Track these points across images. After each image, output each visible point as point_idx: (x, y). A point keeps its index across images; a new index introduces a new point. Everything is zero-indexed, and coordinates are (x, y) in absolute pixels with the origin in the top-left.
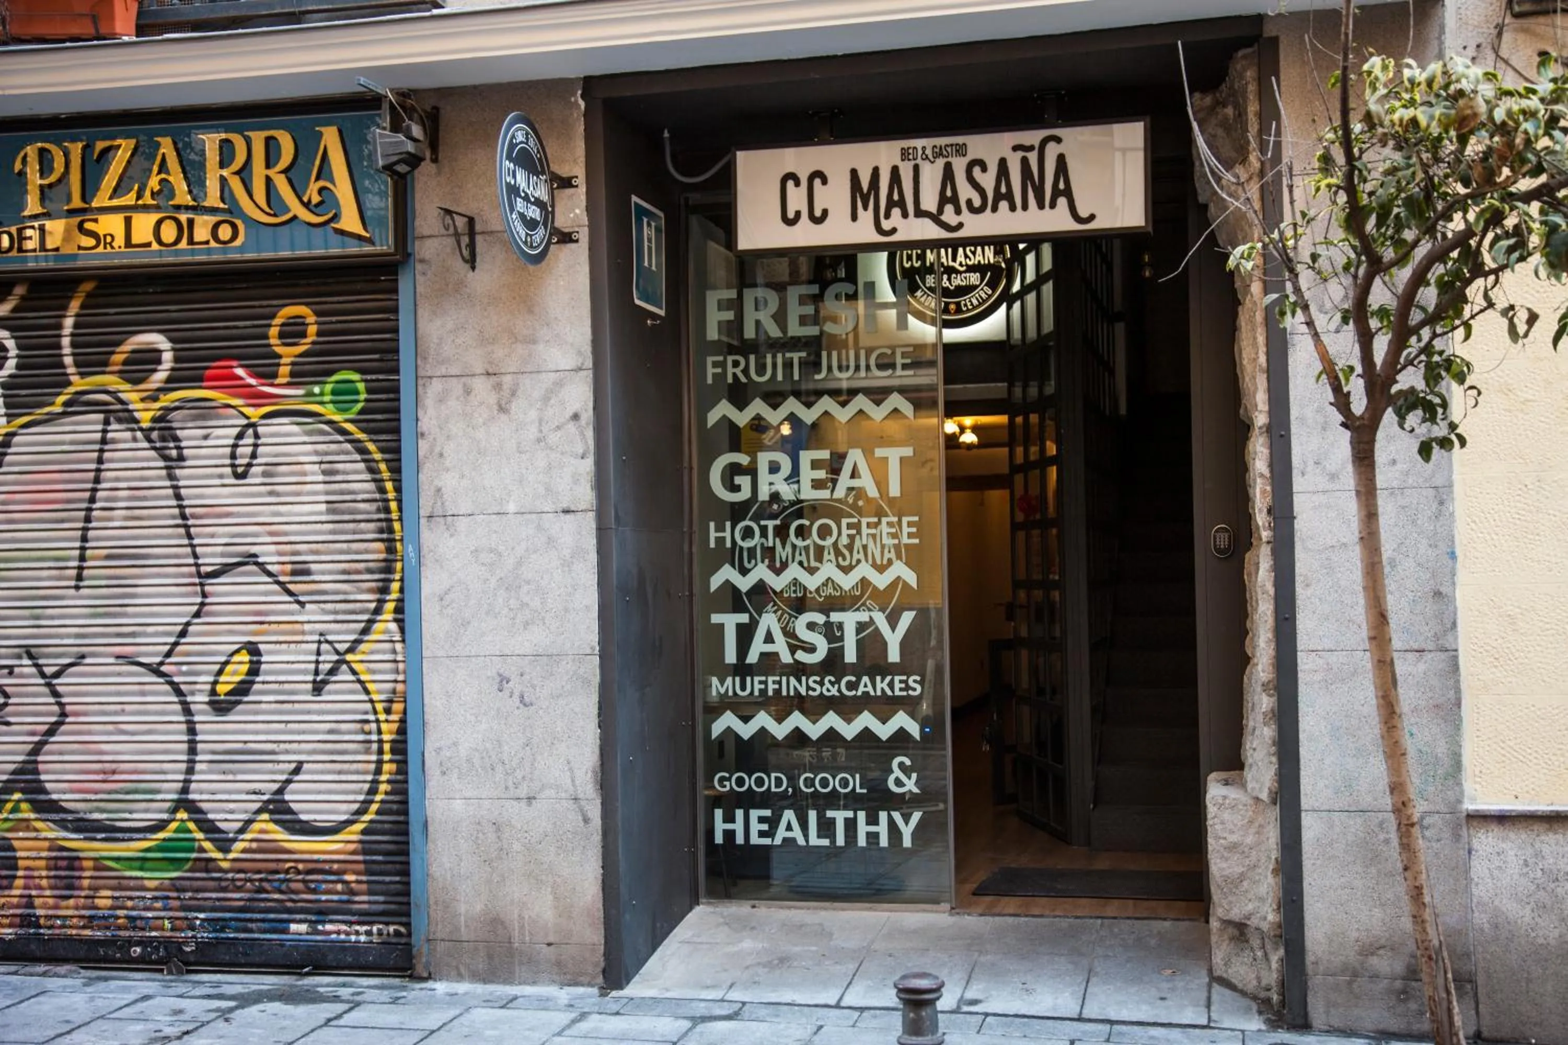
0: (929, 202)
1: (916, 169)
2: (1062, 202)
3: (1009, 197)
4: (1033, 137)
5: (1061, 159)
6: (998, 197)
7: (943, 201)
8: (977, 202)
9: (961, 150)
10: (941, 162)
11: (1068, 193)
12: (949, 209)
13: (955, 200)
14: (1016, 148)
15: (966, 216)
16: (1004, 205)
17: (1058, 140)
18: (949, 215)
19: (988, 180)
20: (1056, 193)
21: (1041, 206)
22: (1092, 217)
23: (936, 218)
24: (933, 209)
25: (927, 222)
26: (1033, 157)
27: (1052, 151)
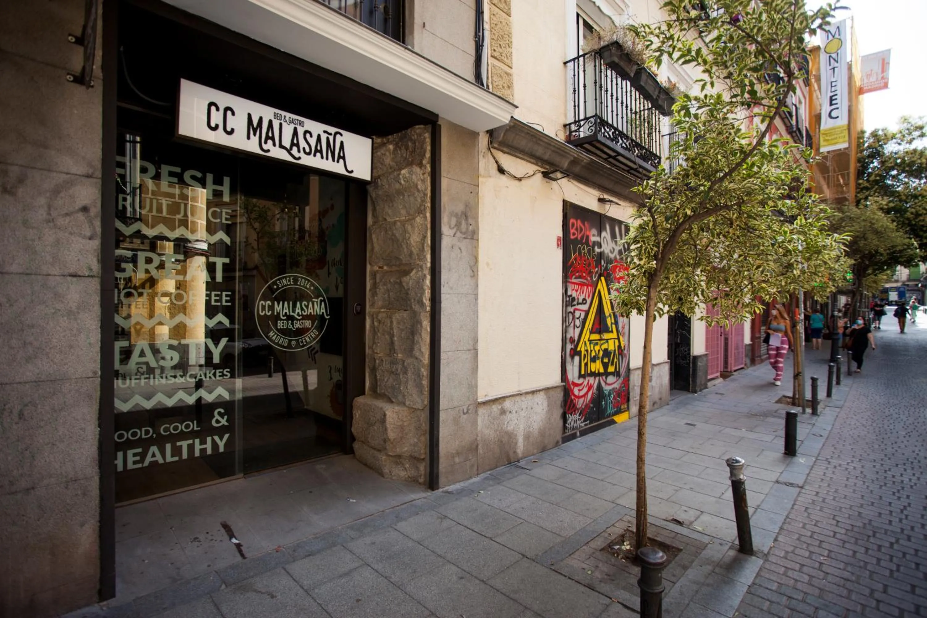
0: (287, 143)
1: (281, 124)
2: (341, 161)
3: (321, 152)
4: (332, 130)
5: (342, 143)
6: (316, 151)
7: (292, 144)
8: (308, 150)
9: (301, 124)
10: (292, 126)
11: (344, 158)
12: (295, 149)
13: (298, 145)
14: (325, 132)
15: (302, 154)
16: (318, 155)
17: (341, 135)
18: (294, 151)
19: (313, 141)
20: (339, 157)
21: (334, 160)
22: (352, 172)
23: (289, 151)
24: (288, 147)
25: (285, 151)
26: (331, 138)
27: (339, 139)
